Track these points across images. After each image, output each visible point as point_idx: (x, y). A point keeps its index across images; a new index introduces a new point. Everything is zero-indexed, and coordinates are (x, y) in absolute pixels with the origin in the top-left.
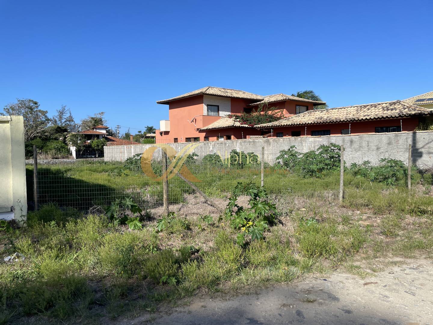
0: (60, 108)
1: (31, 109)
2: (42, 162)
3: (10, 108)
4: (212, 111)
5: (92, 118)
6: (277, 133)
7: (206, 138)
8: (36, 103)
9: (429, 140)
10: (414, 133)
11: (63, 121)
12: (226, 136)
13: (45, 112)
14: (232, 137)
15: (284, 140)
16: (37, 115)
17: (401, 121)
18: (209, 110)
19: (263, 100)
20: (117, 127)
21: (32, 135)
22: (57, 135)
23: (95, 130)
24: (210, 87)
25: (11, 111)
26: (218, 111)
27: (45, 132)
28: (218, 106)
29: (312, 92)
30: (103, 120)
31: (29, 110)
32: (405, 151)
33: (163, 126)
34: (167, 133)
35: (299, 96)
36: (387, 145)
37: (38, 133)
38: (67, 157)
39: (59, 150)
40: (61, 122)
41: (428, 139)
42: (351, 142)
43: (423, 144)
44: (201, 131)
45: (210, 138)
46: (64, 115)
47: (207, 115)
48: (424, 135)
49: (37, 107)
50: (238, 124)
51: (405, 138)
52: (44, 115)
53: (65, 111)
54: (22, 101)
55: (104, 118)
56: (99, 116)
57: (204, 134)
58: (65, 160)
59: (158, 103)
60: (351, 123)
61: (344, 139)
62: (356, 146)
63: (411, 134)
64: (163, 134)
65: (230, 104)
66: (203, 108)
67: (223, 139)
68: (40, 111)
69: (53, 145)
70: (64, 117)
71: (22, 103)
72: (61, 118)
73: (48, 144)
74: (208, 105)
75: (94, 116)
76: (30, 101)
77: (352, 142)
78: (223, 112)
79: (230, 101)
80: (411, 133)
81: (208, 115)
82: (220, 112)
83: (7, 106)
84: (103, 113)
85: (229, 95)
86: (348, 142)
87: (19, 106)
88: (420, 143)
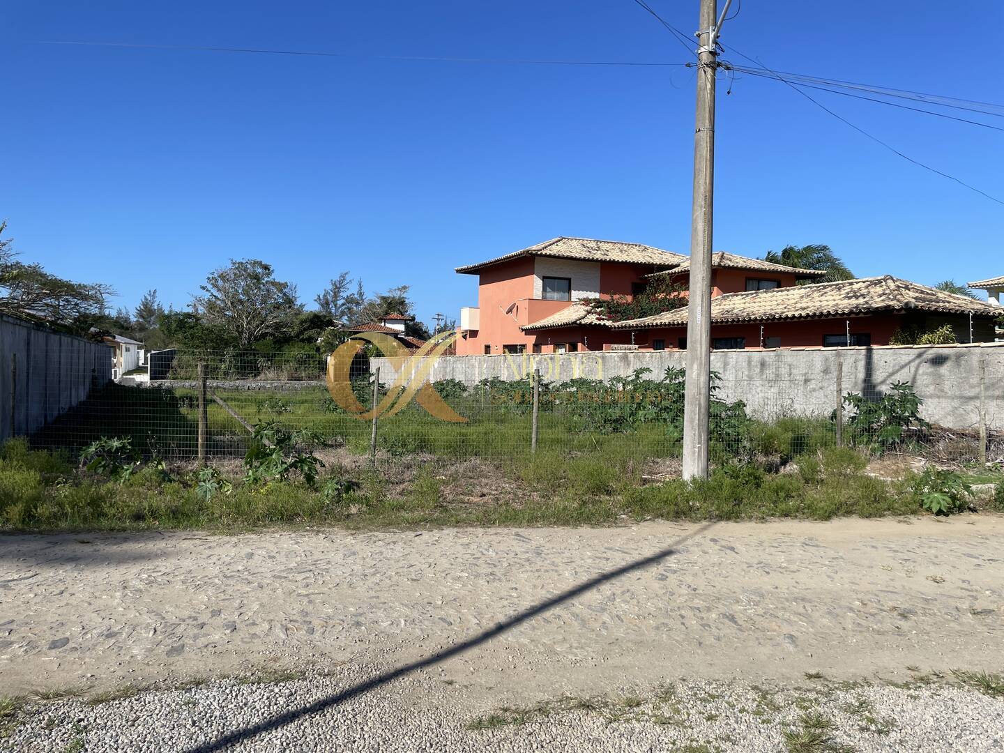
0: (336, 278)
1: (257, 278)
2: (269, 386)
3: (219, 277)
4: (554, 290)
5: (384, 298)
6: (654, 341)
7: (537, 348)
8: (266, 268)
9: (894, 366)
10: (869, 351)
11: (340, 302)
12: (569, 343)
13: (283, 284)
14: (580, 345)
15: (652, 357)
16: (268, 291)
17: (848, 322)
18: (548, 288)
19: (678, 265)
20: (437, 317)
21: (259, 331)
22: (311, 332)
23: (383, 324)
24: (565, 239)
25: (220, 283)
26: (569, 290)
27: (282, 326)
28: (569, 280)
29: (825, 248)
30: (407, 301)
31: (255, 281)
32: (852, 387)
33: (467, 320)
34: (474, 334)
35: (771, 259)
36: (822, 374)
37: (267, 327)
38: (318, 378)
39: (302, 362)
40: (336, 305)
41: (891, 365)
42: (761, 364)
43: (885, 375)
44: (528, 332)
45: (543, 347)
46: (342, 290)
47: (541, 298)
48: (887, 355)
49: (268, 274)
50: (592, 319)
51: (853, 359)
52: (281, 291)
53: (345, 283)
54: (239, 263)
55: (409, 297)
56: (397, 295)
57: (533, 339)
58: (313, 383)
59: (459, 271)
60: (765, 325)
61: (750, 358)
62: (769, 373)
63: (864, 352)
64: (468, 336)
65: (598, 274)
66: (534, 285)
67: (564, 349)
68: (274, 283)
69: (295, 351)
70: (341, 294)
71: (241, 267)
72: (336, 296)
73: (286, 349)
74: (544, 278)
75: (386, 295)
76: (256, 263)
77: (763, 364)
78: (581, 292)
79: (599, 268)
80: (862, 349)
81: (544, 298)
82: (573, 292)
83: (213, 273)
84: (405, 288)
85: (598, 256)
86: (756, 365)
87: (235, 274)
88: (878, 373)
